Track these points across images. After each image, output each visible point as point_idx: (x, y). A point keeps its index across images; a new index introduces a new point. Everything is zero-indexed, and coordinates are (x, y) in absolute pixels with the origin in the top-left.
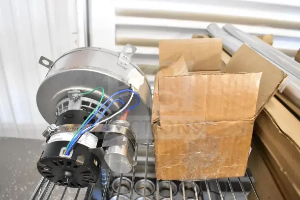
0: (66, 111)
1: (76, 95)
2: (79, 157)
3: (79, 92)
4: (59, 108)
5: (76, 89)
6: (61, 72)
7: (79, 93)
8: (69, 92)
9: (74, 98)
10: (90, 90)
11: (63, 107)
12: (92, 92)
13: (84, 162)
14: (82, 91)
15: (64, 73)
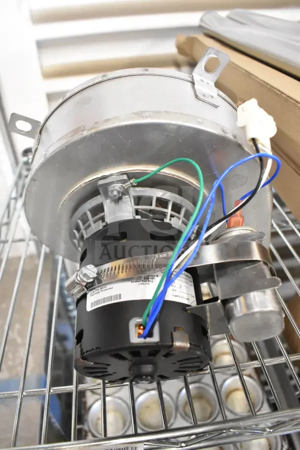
0: (100, 225)
1: (118, 186)
2: (176, 335)
3: (125, 177)
4: (80, 222)
5: (114, 172)
6: (77, 137)
7: (124, 181)
8: (101, 182)
9: (115, 193)
10: (152, 169)
11: (91, 219)
12: (155, 174)
13: (190, 344)
14: (130, 176)
15: (85, 138)
